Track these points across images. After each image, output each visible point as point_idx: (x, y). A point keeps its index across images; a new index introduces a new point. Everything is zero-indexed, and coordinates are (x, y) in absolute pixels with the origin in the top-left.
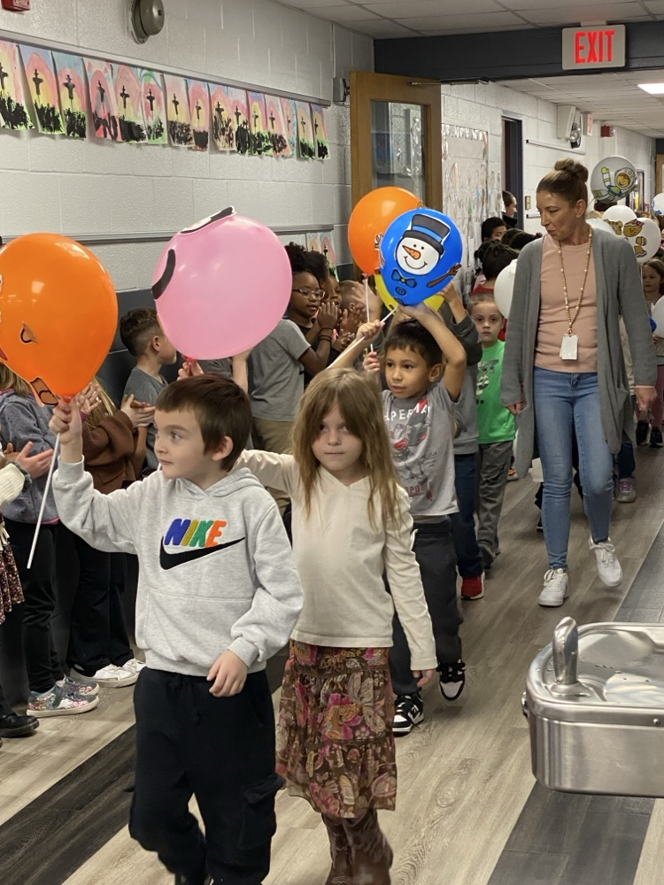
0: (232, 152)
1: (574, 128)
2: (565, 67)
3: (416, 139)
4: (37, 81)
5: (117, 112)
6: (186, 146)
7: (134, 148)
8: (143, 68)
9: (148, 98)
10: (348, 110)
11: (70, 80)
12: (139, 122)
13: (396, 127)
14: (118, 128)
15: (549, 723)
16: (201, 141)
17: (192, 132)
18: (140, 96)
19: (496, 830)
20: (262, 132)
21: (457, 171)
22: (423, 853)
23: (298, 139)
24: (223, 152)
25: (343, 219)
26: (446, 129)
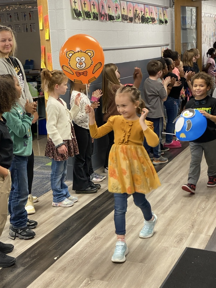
0: (140, 23)
3: (194, 17)
4: (85, 4)
5: (107, 12)
6: (127, 22)
7: (112, 22)
9: (116, 8)
10: (174, 9)
11: (94, 3)
12: (113, 15)
13: (188, 15)
14: (107, 17)
16: (131, 20)
17: (128, 18)
18: (113, 7)
20: (148, 17)
21: (206, 27)
22: (195, 221)
23: (159, 18)
24: (137, 23)
25: (172, 42)
26: (203, 14)
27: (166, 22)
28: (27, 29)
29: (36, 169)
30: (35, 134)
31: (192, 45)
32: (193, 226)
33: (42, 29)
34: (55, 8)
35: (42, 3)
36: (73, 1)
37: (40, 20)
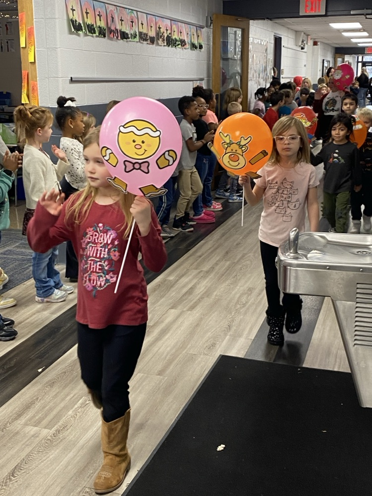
0: (164, 46)
1: (303, 42)
2: (301, 14)
3: (239, 43)
4: (87, 13)
5: (118, 27)
6: (146, 42)
7: (125, 42)
8: (129, 9)
9: (131, 22)
10: (212, 30)
11: (100, 13)
12: (127, 32)
13: (231, 38)
14: (119, 34)
16: (152, 40)
17: (148, 37)
18: (128, 21)
19: (261, 313)
20: (176, 38)
21: (255, 58)
22: (233, 321)
23: (191, 41)
24: (161, 46)
25: (208, 76)
26: (251, 40)
28: (2, 47)
29: (14, 248)
30: (11, 198)
31: (236, 81)
32: (230, 327)
33: (24, 46)
34: (43, 17)
35: (24, 10)
36: (70, 7)
37: (22, 33)
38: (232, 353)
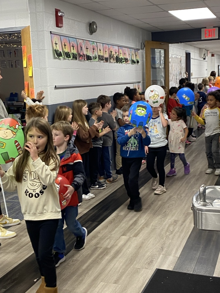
0: (115, 63)
1: (204, 55)
2: (202, 39)
3: (162, 58)
4: (65, 45)
5: (85, 53)
6: (103, 61)
7: (89, 62)
8: (92, 41)
9: (93, 49)
10: (145, 51)
11: (73, 45)
12: (91, 55)
13: (157, 55)
14: (85, 57)
15: (198, 212)
16: (107, 60)
17: (104, 58)
18: (91, 48)
19: (184, 238)
20: (122, 57)
21: (173, 67)
22: (164, 244)
23: (131, 59)
24: (112, 63)
25: (143, 80)
26: (170, 55)
27: (138, 62)
28: (12, 65)
32: (162, 248)
33: (26, 67)
34: (37, 49)
35: (25, 44)
36: (54, 42)
37: (24, 59)
38: (165, 267)
